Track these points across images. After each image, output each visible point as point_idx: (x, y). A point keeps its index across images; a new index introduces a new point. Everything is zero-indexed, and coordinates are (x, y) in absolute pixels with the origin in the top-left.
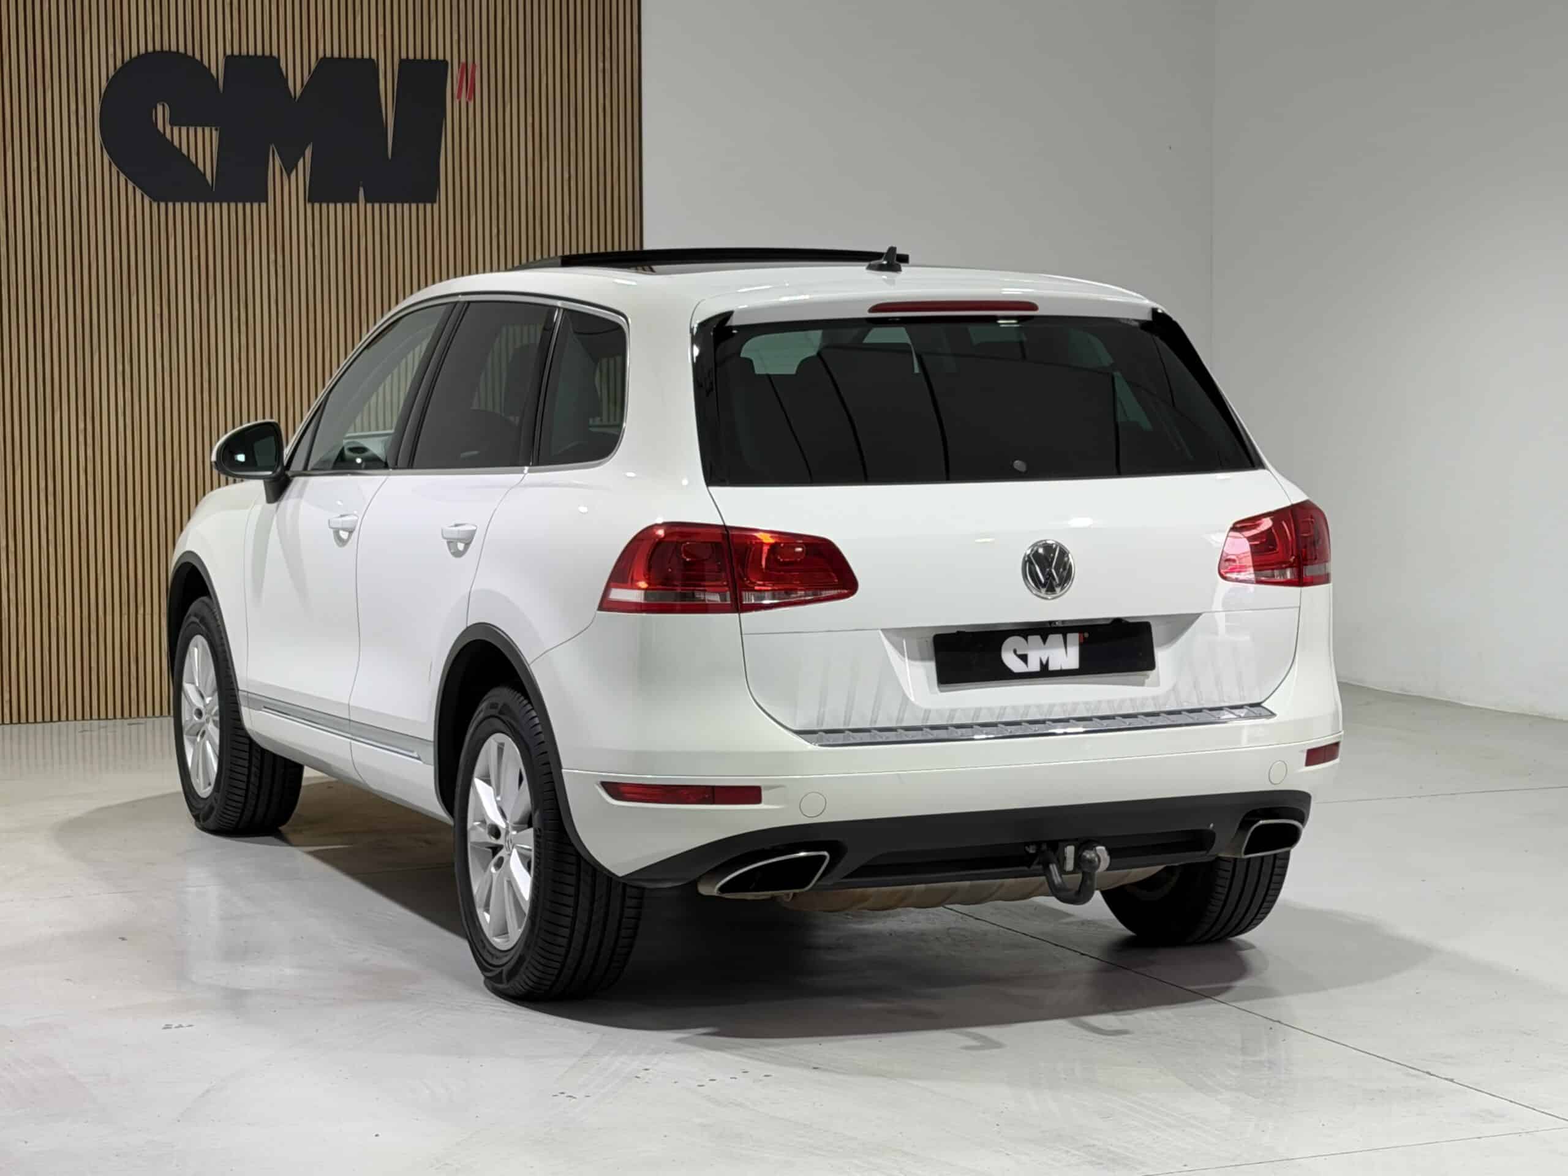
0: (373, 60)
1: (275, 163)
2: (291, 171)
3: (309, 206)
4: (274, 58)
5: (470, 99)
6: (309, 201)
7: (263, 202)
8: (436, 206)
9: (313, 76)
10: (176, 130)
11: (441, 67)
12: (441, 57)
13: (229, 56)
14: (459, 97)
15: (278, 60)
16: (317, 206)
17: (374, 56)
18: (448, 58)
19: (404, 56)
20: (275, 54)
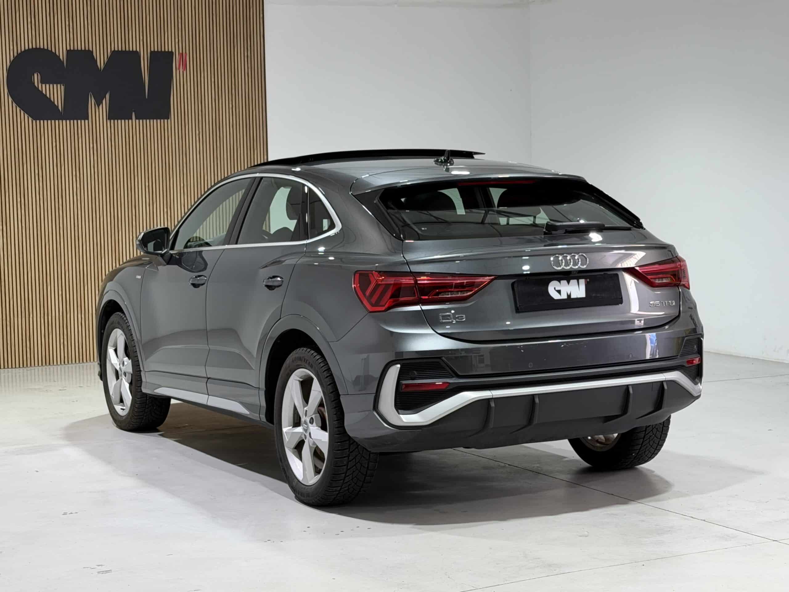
0: (138, 52)
1: (92, 101)
2: (100, 105)
3: (108, 121)
4: (91, 51)
5: (184, 70)
6: (108, 119)
7: (86, 119)
8: (169, 120)
9: (109, 59)
10: (44, 85)
11: (170, 55)
12: (170, 50)
13: (68, 50)
14: (179, 68)
15: (92, 52)
16: (112, 121)
17: (138, 50)
18: (174, 51)
19: (152, 50)
20: (91, 49)
